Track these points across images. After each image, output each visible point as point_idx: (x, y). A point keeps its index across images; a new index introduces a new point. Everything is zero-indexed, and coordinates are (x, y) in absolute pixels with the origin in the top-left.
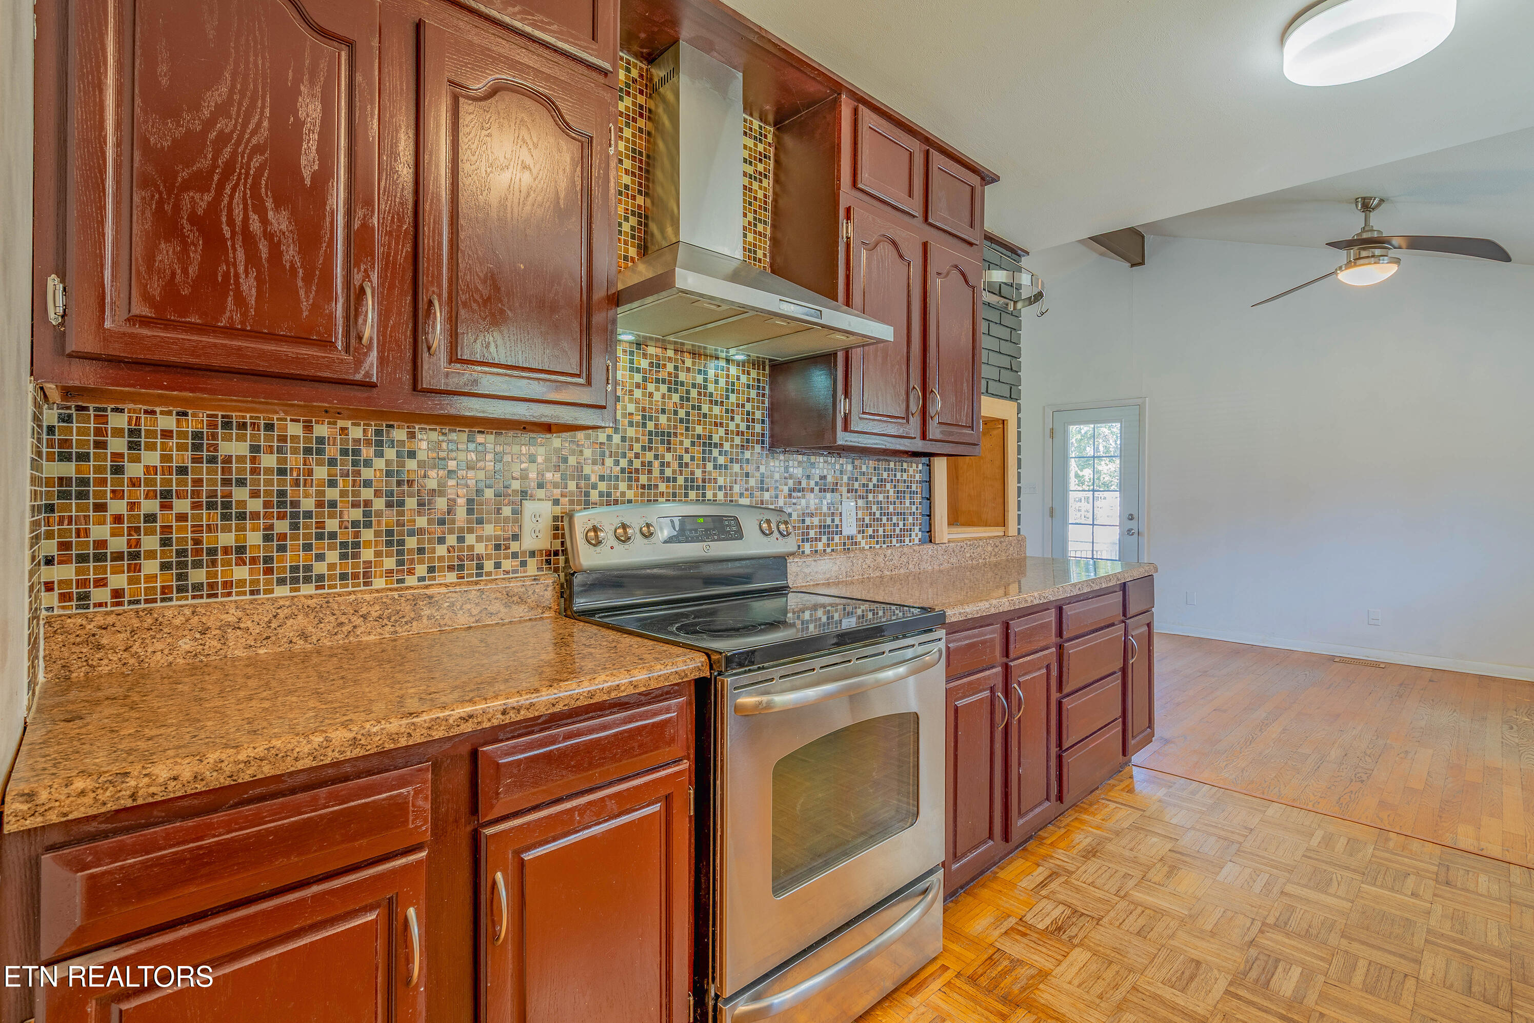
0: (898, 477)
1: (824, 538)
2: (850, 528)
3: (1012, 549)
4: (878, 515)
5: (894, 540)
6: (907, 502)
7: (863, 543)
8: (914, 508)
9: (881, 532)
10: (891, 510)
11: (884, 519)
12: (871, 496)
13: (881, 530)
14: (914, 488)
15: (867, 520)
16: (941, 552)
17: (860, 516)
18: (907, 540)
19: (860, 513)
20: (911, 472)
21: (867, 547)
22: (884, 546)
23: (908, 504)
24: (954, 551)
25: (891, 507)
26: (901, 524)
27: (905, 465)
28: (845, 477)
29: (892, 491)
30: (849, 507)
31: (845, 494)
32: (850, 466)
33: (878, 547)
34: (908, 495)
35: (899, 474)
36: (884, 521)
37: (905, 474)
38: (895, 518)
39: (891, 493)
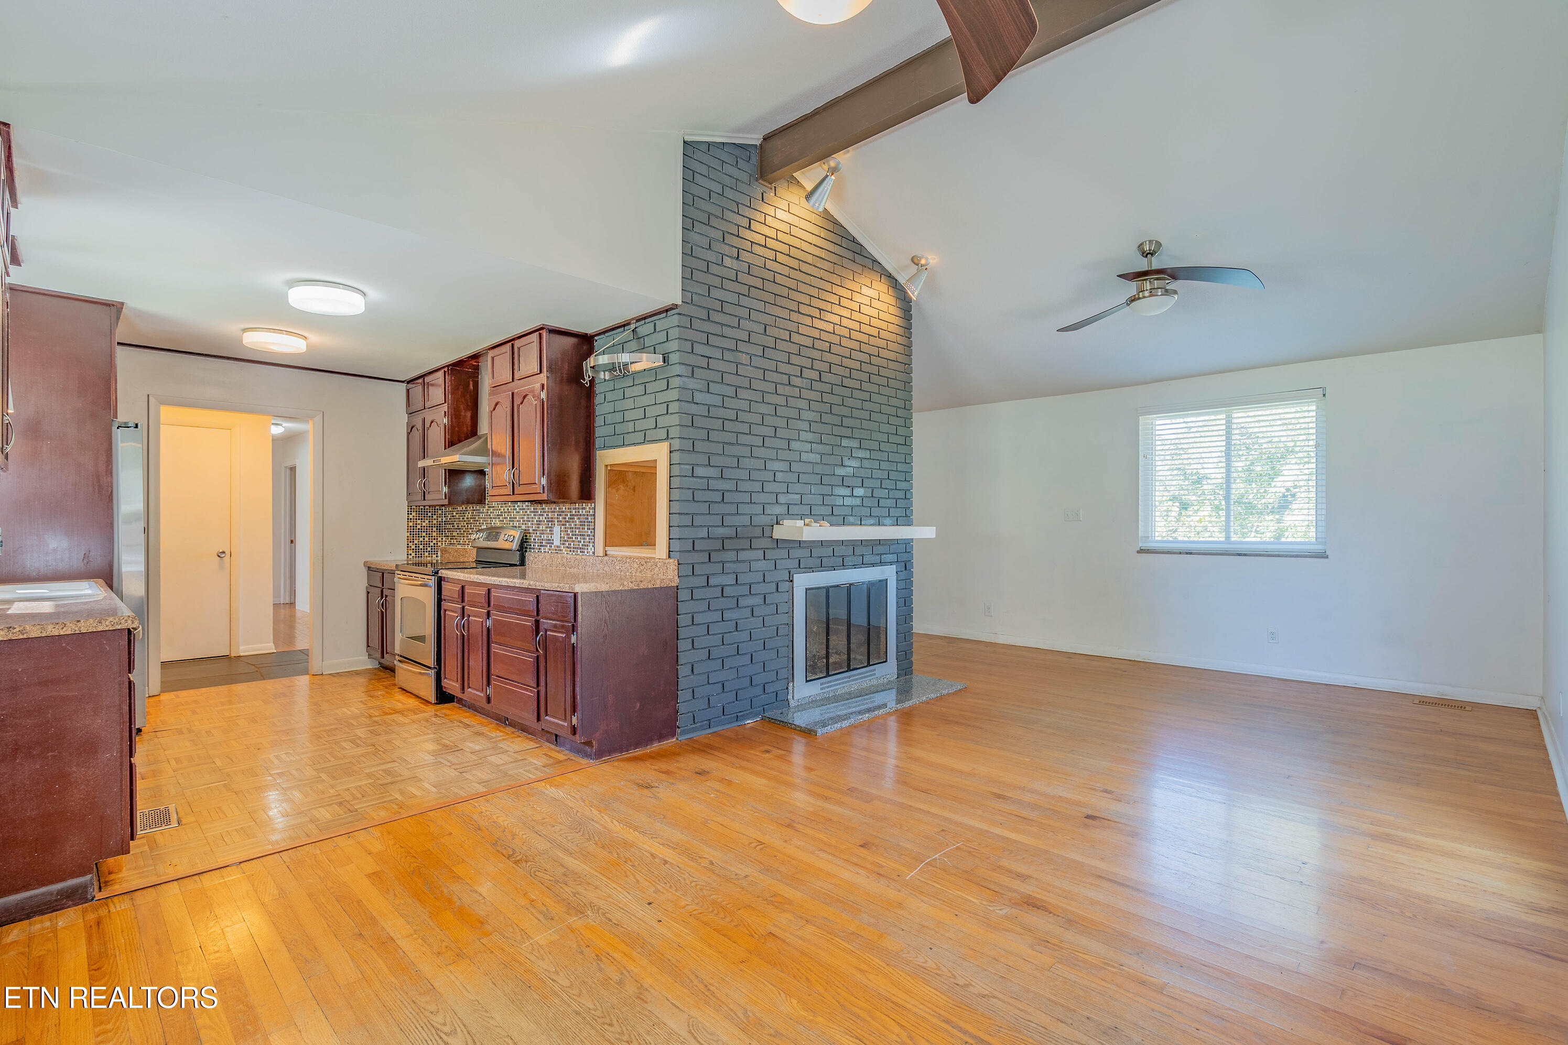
0: (581, 513)
1: (548, 545)
2: (557, 542)
4: (571, 536)
5: (579, 551)
6: (586, 527)
7: (564, 550)
8: (589, 532)
11: (574, 537)
12: (567, 524)
13: (572, 544)
14: (590, 520)
15: (566, 539)
17: (562, 535)
18: (586, 551)
19: (562, 533)
20: (588, 509)
21: (566, 553)
22: (574, 553)
23: (586, 530)
24: (606, 562)
25: (577, 531)
26: (582, 541)
27: (584, 504)
28: (556, 514)
29: (578, 521)
30: (557, 529)
31: (556, 523)
32: (558, 508)
33: (571, 553)
34: (586, 524)
35: (581, 511)
36: (574, 539)
37: (584, 511)
38: (579, 537)
39: (578, 523)
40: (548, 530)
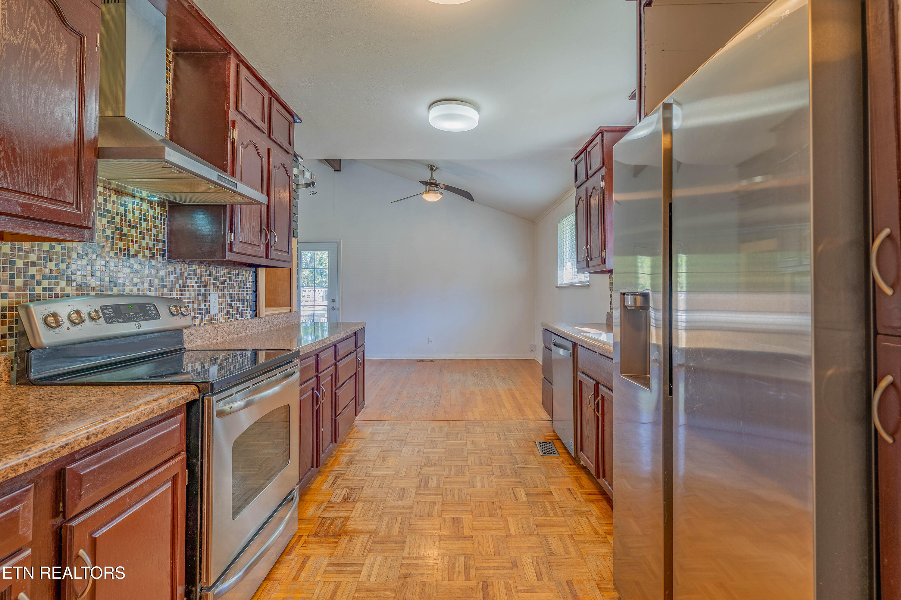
0: (240, 279)
1: (200, 317)
2: (214, 310)
3: (294, 319)
4: (229, 302)
5: (238, 316)
6: (245, 293)
7: (221, 318)
8: (248, 297)
9: (231, 312)
10: (236, 298)
11: (233, 303)
12: (226, 290)
13: (231, 310)
14: (248, 286)
15: (224, 305)
16: (262, 322)
17: (220, 302)
18: (244, 315)
20: (247, 276)
21: (224, 321)
22: (233, 320)
23: (245, 295)
24: (268, 321)
25: (236, 297)
26: (241, 306)
27: (244, 271)
28: (212, 279)
29: (237, 287)
30: (214, 297)
31: (211, 289)
32: (214, 272)
33: (229, 320)
34: (245, 290)
35: (240, 277)
36: (233, 305)
37: (244, 277)
38: (238, 303)
39: (236, 288)
40: (200, 297)
